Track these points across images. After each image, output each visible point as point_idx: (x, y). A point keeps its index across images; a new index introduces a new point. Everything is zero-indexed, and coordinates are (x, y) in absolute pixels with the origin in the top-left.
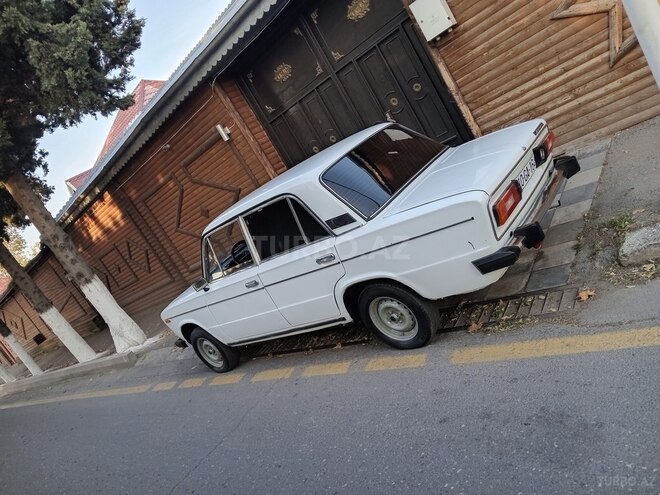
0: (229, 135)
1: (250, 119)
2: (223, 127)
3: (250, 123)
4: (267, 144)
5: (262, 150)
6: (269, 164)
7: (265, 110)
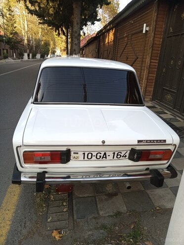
0: (146, 31)
1: (160, 30)
2: (147, 26)
3: (158, 31)
4: (158, 46)
5: (153, 47)
6: (150, 55)
7: (169, 29)
